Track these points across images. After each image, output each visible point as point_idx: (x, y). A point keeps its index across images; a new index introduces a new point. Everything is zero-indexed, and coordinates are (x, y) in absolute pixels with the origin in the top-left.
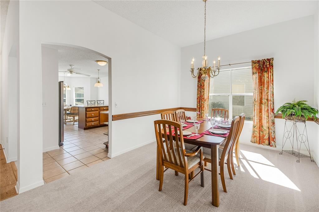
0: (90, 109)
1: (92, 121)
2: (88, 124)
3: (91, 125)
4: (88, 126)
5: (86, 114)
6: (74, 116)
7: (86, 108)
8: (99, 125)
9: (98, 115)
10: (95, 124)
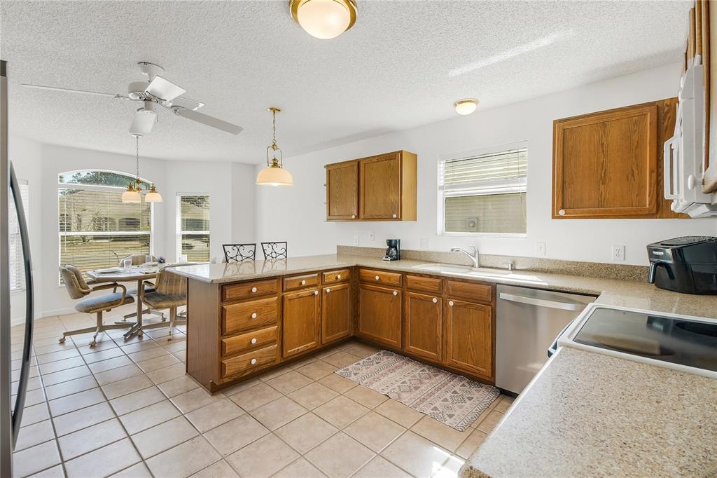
0: (243, 291)
1: (250, 348)
2: (234, 365)
3: (244, 366)
4: (230, 376)
5: (222, 311)
6: (171, 304)
7: (224, 286)
8: (278, 361)
9: (275, 314)
10: (262, 361)
